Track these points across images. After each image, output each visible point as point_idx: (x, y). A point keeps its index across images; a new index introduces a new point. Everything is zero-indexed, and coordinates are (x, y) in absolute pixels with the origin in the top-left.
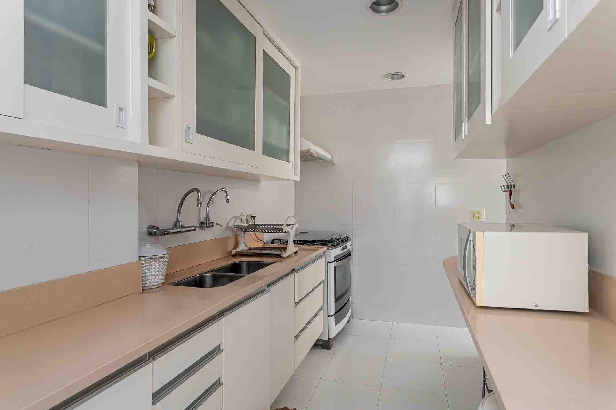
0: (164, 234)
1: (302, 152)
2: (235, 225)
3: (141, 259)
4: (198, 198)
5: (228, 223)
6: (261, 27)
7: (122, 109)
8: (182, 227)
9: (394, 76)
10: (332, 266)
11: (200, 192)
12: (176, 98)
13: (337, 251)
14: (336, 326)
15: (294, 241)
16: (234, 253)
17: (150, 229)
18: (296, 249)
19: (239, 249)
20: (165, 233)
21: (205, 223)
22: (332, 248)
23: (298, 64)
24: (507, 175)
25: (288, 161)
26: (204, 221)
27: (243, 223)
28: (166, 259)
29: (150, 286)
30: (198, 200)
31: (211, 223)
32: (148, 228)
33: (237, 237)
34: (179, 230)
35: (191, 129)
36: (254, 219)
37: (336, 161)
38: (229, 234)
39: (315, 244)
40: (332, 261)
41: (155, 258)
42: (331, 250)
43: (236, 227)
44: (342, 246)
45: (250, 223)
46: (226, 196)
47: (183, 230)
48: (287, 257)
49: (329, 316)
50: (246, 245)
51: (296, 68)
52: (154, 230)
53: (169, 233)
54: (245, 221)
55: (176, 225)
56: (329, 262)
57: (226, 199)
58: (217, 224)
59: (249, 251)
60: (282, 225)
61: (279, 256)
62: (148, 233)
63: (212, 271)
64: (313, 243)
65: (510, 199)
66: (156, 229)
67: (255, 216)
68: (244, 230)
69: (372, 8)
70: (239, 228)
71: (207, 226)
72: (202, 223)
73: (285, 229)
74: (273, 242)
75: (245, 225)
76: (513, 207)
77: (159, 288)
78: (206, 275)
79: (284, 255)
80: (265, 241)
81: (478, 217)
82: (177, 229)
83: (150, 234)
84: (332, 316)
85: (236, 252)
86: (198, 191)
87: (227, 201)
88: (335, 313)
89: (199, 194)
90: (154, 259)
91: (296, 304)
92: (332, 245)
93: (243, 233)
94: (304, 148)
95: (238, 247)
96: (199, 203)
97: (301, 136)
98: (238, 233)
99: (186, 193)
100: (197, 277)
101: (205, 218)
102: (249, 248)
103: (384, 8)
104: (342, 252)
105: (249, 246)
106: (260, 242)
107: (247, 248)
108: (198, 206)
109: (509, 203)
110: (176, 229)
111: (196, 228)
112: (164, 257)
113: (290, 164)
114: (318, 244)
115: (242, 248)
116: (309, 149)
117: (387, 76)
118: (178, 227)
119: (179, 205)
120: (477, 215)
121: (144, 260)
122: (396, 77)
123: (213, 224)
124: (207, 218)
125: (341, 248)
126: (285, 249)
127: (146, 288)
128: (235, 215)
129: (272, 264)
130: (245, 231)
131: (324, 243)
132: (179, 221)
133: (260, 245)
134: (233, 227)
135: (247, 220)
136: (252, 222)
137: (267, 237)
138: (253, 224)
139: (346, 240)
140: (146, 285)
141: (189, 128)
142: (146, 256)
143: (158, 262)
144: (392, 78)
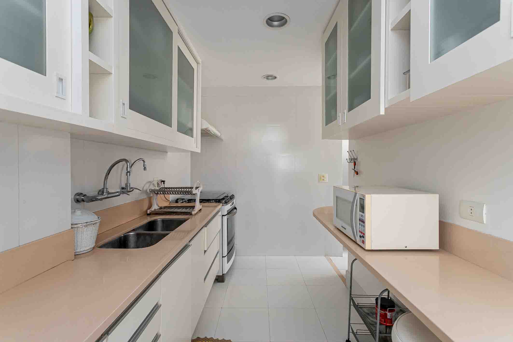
0: (93, 201)
1: (202, 130)
2: (150, 189)
3: (73, 226)
4: (127, 167)
5: (144, 187)
6: (177, 24)
7: (62, 80)
8: (109, 193)
9: (268, 77)
10: (225, 218)
11: (128, 162)
12: (113, 75)
13: (228, 207)
14: (228, 264)
15: (200, 200)
16: (149, 212)
17: (77, 197)
18: (200, 207)
19: (153, 209)
20: (93, 199)
21: (126, 189)
22: (225, 205)
23: (200, 60)
24: (352, 151)
25: (192, 136)
26: (125, 187)
27: (155, 187)
28: (98, 225)
29: (81, 251)
30: (127, 169)
31: (131, 188)
32: (75, 195)
33: (150, 199)
34: (106, 196)
35: (125, 105)
36: (164, 183)
37: (223, 137)
38: (144, 196)
39: (211, 202)
40: (226, 214)
41: (87, 224)
42: (225, 206)
43: (151, 190)
44: (231, 203)
45: (161, 187)
46: (144, 165)
47: (110, 195)
48: (195, 214)
49: (223, 257)
50: (157, 205)
51: (198, 63)
52: (82, 197)
53: (97, 200)
54: (156, 186)
55: (103, 192)
56: (223, 215)
57: (144, 167)
58: (136, 189)
59: (160, 210)
60: (192, 188)
61: (190, 214)
62: (76, 201)
63: (134, 230)
64: (210, 201)
65: (355, 168)
66: (83, 197)
67: (165, 181)
68: (156, 192)
69: (267, 22)
70: (153, 191)
71: (128, 190)
72: (123, 188)
73: (194, 191)
74: (177, 201)
75: (157, 188)
76: (357, 173)
77: (90, 252)
78: (130, 234)
79: (193, 213)
80: (170, 200)
81: (323, 180)
82: (105, 195)
83: (78, 201)
84: (226, 256)
85: (151, 212)
86: (126, 161)
87: (145, 169)
88: (227, 254)
89: (128, 163)
90: (86, 226)
91: (205, 251)
92: (225, 202)
93: (155, 195)
94: (204, 127)
95: (152, 208)
96: (128, 172)
97: (202, 118)
98: (152, 195)
99: (114, 163)
100: (122, 236)
101: (126, 184)
102: (160, 207)
103: (276, 23)
104: (231, 206)
105: (160, 206)
106: (167, 201)
107: (158, 208)
108: (127, 175)
109: (354, 171)
110: (103, 195)
111: (120, 194)
112: (96, 223)
113: (193, 139)
114: (214, 202)
115: (155, 207)
116: (208, 128)
117: (264, 77)
118: (105, 194)
119: (106, 174)
120: (323, 178)
121: (75, 228)
122: (270, 77)
123: (133, 189)
124: (128, 184)
125: (231, 204)
126: (193, 207)
127: (78, 254)
128: (150, 180)
129: (186, 220)
130: (158, 194)
131: (218, 201)
132: (106, 189)
133: (167, 204)
134: (148, 191)
135: (158, 184)
136: (162, 186)
137: (172, 197)
138: (163, 188)
139: (232, 197)
140: (78, 250)
141: (124, 104)
142: (78, 223)
143: (91, 228)
144: (267, 79)
